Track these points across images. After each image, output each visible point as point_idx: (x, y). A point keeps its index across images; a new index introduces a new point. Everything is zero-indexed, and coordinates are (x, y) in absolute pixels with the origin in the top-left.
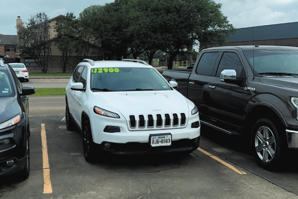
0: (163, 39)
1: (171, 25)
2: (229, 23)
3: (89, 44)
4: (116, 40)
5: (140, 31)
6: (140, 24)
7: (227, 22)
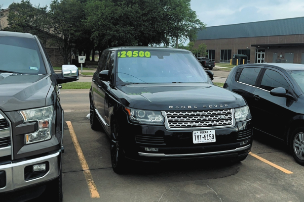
0: (124, 31)
1: (132, 17)
2: (198, 18)
3: (48, 34)
4: (76, 31)
5: (98, 21)
6: (98, 15)
7: (195, 17)
